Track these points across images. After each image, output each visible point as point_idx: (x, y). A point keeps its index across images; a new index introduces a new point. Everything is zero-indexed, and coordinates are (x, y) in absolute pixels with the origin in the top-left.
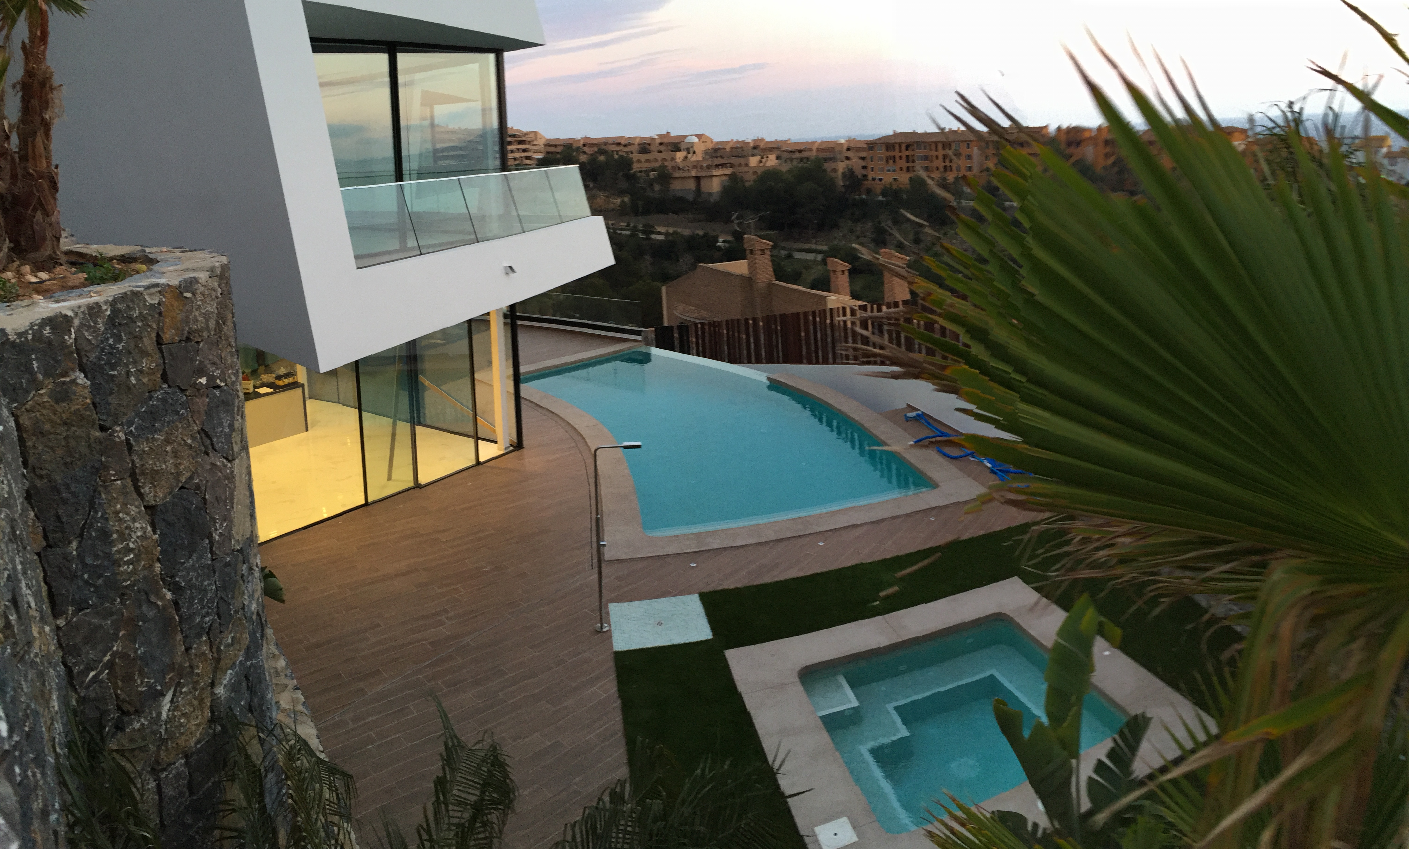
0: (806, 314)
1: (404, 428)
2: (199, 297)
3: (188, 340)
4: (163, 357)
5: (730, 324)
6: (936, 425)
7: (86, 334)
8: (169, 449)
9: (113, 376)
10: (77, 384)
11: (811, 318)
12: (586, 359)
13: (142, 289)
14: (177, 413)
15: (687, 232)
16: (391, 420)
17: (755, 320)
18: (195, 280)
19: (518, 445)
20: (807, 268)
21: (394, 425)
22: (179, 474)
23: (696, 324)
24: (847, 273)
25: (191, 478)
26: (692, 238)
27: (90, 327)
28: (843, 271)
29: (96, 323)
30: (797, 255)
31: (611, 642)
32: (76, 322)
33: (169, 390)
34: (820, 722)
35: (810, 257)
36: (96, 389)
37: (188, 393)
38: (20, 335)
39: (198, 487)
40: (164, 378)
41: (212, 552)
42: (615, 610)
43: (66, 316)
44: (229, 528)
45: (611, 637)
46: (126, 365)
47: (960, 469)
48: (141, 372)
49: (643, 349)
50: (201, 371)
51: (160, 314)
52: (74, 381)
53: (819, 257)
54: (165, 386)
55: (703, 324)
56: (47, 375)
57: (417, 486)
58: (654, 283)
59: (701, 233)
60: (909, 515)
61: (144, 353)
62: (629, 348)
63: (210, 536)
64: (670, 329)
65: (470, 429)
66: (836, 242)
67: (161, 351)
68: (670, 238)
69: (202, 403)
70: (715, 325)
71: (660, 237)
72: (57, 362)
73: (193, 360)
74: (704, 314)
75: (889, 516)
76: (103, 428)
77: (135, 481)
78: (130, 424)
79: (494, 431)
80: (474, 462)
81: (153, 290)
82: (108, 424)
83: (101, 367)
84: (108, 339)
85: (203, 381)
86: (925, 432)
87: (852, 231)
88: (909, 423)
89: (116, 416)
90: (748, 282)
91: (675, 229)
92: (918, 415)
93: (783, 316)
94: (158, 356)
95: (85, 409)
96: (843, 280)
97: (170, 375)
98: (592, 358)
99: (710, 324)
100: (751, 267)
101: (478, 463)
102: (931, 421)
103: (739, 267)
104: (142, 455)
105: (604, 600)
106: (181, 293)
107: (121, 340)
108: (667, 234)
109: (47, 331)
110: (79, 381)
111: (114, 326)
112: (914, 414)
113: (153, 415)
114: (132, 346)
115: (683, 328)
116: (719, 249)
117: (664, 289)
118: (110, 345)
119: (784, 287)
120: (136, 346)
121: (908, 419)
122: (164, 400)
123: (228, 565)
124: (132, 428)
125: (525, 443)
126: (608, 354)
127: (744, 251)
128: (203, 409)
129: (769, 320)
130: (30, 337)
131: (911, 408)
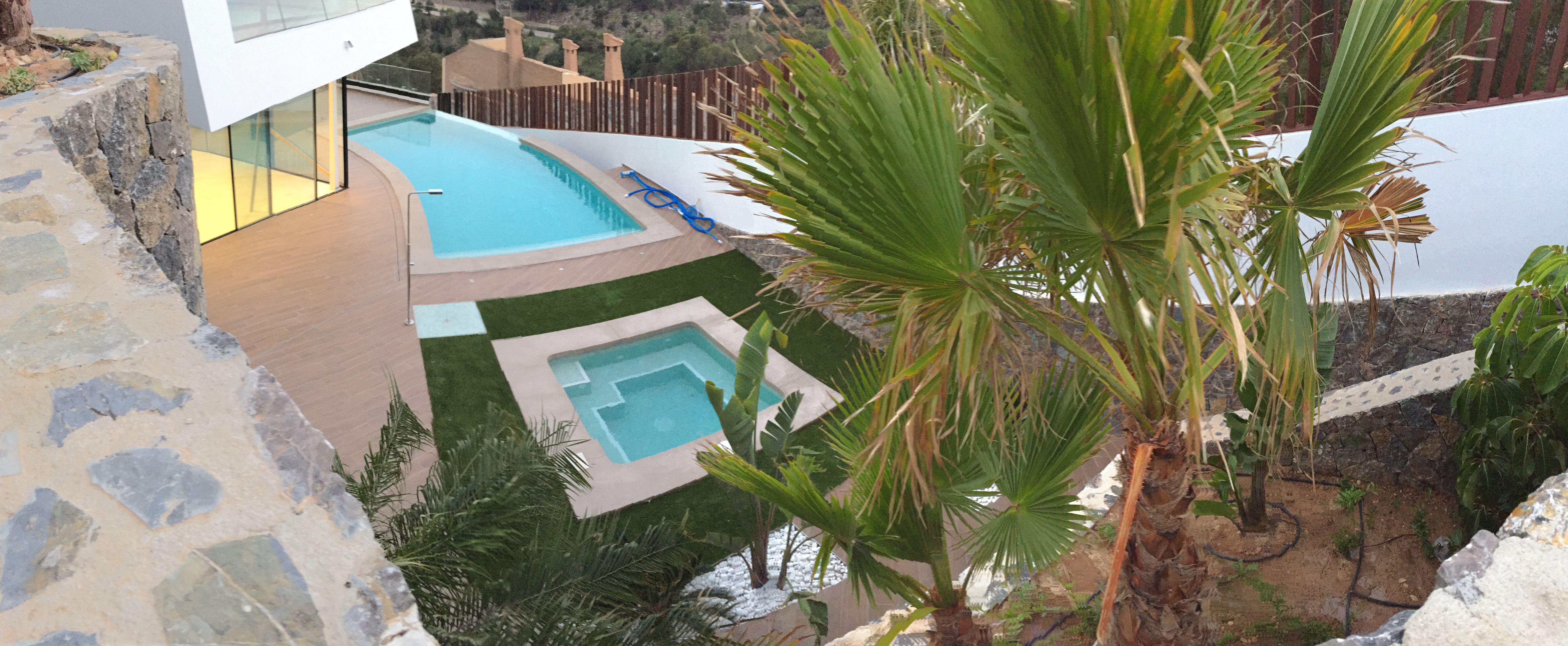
0: (550, 88)
1: (262, 171)
2: (170, 83)
3: (164, 119)
4: (150, 134)
5: (492, 93)
6: (645, 182)
7: (102, 118)
8: (157, 206)
9: (120, 152)
10: (99, 159)
11: (554, 91)
12: (390, 118)
13: (133, 78)
14: (160, 178)
15: (457, 10)
16: (253, 166)
17: (512, 91)
18: (165, 69)
19: (345, 186)
20: (544, 44)
21: (256, 168)
22: (163, 224)
23: (468, 92)
24: (575, 52)
25: (170, 227)
26: (461, 15)
27: (104, 112)
28: (573, 51)
29: (107, 108)
30: (538, 34)
31: (416, 332)
32: (95, 109)
33: (155, 161)
34: (564, 391)
35: (545, 35)
36: (111, 161)
37: (166, 162)
38: (60, 121)
39: (174, 233)
40: (151, 152)
41: (184, 279)
42: (418, 310)
43: (88, 103)
44: (192, 262)
45: (415, 329)
46: (128, 142)
47: (663, 216)
48: (137, 147)
49: (430, 111)
50: (173, 144)
51: (146, 98)
52: (96, 157)
53: (552, 35)
54: (152, 157)
55: (473, 92)
56: (80, 153)
57: (272, 215)
58: (433, 54)
59: (467, 11)
60: (625, 250)
61: (139, 132)
62: (421, 111)
63: (182, 268)
64: (448, 96)
65: (311, 173)
66: (565, 23)
67: (148, 128)
68: (445, 15)
69: (174, 168)
70: (482, 94)
71: (437, 14)
72: (86, 142)
73: (167, 135)
74: (472, 83)
75: (611, 250)
76: (117, 193)
77: (137, 231)
78: (133, 188)
79: (328, 175)
80: (313, 198)
81: (142, 78)
82: (119, 189)
83: (113, 144)
84: (115, 122)
85: (174, 152)
86: (637, 187)
87: (577, 14)
88: (624, 180)
89: (125, 183)
90: (506, 57)
91: (449, 7)
92: (631, 173)
93: (533, 89)
94: (147, 133)
95: (106, 179)
96: (572, 58)
97: (155, 148)
98: (394, 117)
99: (478, 93)
100: (509, 43)
101: (317, 199)
102: (640, 178)
103: (497, 44)
104: (141, 211)
105: (411, 302)
106: (159, 80)
107: (123, 122)
108: (442, 11)
109: (77, 117)
110: (100, 157)
111: (119, 111)
112: (628, 172)
113: (146, 181)
114: (131, 126)
115: (459, 96)
116: (479, 26)
117: (444, 60)
118: (118, 127)
119: (533, 63)
120: (134, 126)
121: (623, 176)
122: (152, 169)
123: (193, 287)
124: (134, 192)
125: (350, 184)
126: (405, 115)
127: (503, 30)
128: (175, 174)
129: (522, 91)
130: (67, 122)
131: (626, 167)
